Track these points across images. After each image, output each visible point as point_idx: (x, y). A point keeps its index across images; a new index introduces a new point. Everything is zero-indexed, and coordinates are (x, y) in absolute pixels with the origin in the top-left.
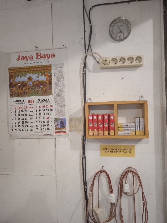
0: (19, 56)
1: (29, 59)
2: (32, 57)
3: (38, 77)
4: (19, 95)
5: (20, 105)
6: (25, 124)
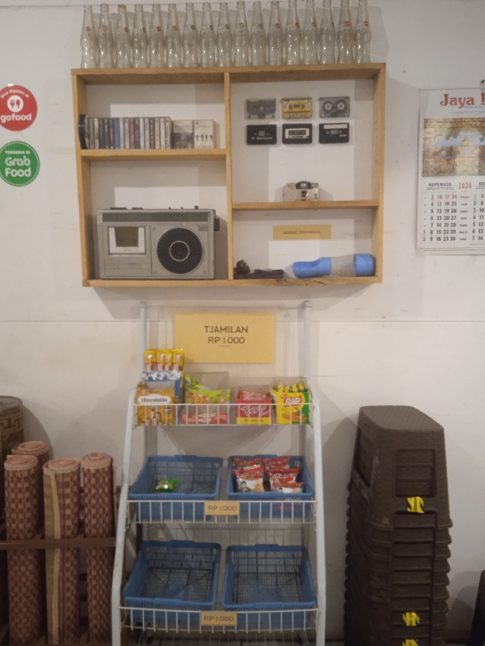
0: (446, 96)
1: (466, 105)
2: (472, 100)
3: (482, 139)
4: (440, 173)
5: (443, 192)
6: (450, 228)
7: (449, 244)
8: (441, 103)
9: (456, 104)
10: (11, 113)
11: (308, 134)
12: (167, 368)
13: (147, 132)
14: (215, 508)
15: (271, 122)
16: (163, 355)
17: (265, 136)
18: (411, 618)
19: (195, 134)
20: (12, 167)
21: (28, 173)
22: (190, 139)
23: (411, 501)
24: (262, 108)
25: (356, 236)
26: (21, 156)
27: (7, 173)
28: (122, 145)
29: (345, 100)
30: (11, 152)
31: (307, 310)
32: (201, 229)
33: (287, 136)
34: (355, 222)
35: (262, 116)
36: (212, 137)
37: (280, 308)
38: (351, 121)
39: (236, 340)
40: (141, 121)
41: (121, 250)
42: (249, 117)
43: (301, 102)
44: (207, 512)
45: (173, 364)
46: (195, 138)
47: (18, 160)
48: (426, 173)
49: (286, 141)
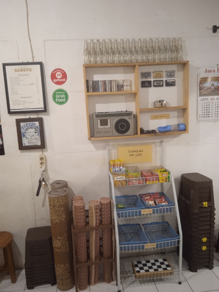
0: (206, 70)
1: (212, 72)
2: (215, 71)
3: (218, 84)
4: (205, 95)
5: (206, 101)
6: (208, 113)
7: (208, 118)
8: (205, 72)
9: (209, 72)
10: (57, 78)
11: (162, 83)
12: (118, 166)
13: (109, 85)
14: (145, 211)
15: (150, 80)
16: (117, 162)
17: (148, 84)
18: (204, 240)
19: (124, 85)
20: (58, 98)
21: (64, 100)
22: (122, 86)
23: (204, 203)
24: (146, 75)
25: (178, 117)
26: (61, 94)
27: (56, 100)
28: (100, 90)
29: (174, 72)
30: (58, 93)
31: (163, 143)
32: (129, 118)
33: (155, 84)
34: (178, 112)
35: (146, 78)
36: (130, 85)
37: (153, 143)
38: (176, 79)
39: (139, 155)
40: (107, 81)
41: (102, 127)
42: (142, 78)
43: (160, 73)
44: (142, 213)
45: (120, 165)
46: (124, 86)
47: (60, 96)
48: (200, 95)
49: (154, 86)
